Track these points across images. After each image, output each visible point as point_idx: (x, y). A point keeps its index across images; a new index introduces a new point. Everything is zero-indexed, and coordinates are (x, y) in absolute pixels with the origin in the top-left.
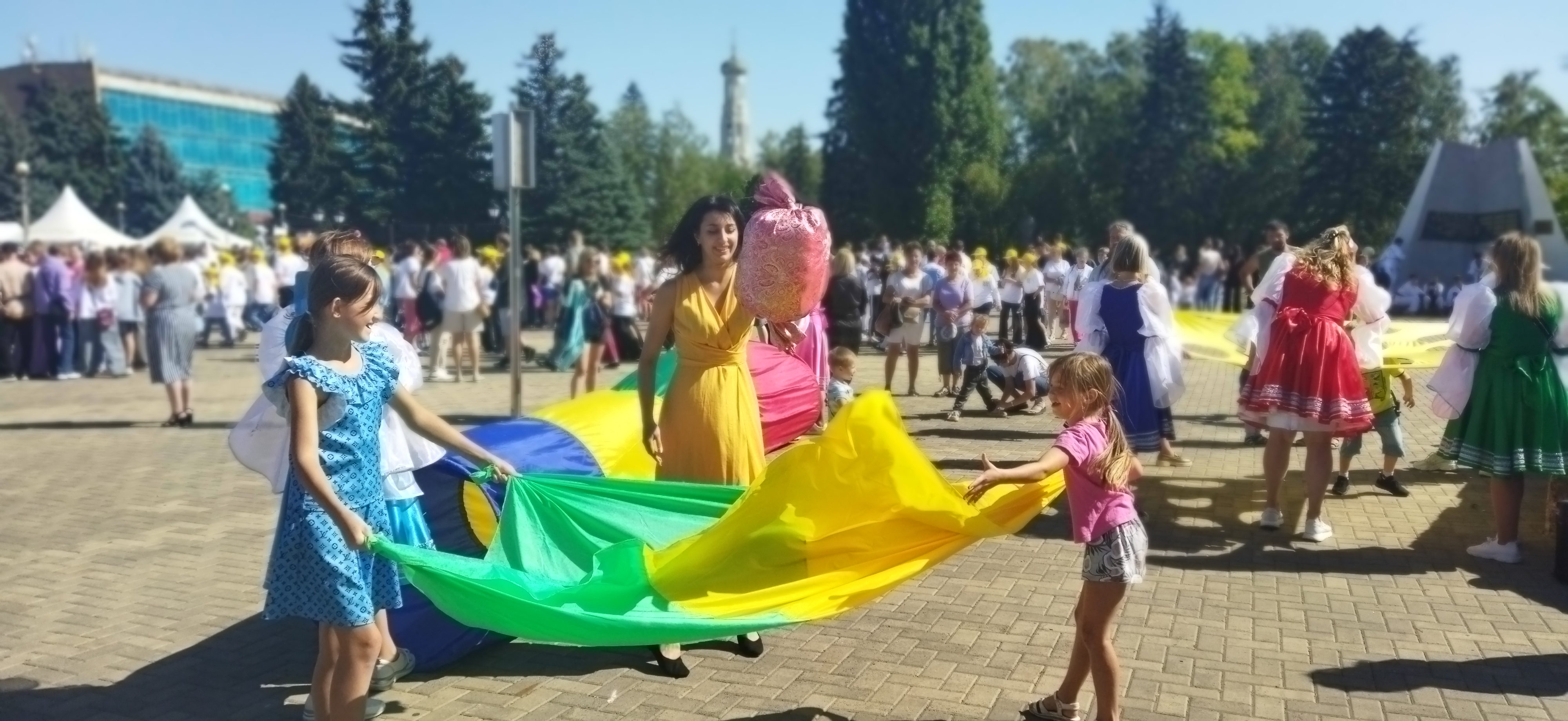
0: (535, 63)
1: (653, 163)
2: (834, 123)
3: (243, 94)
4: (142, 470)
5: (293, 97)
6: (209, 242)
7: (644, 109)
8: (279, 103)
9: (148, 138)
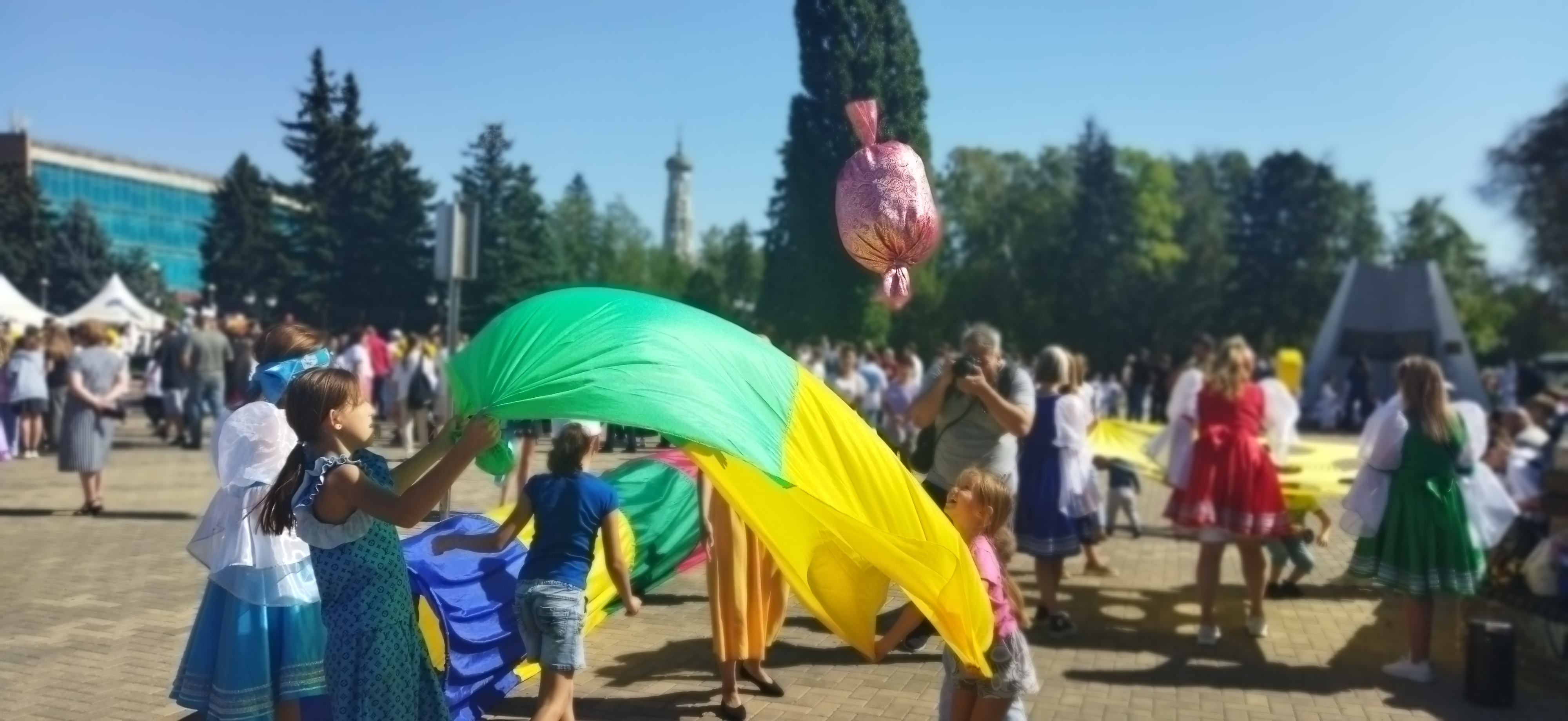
0: (481, 152)
1: (596, 254)
2: (776, 222)
3: (180, 172)
4: (49, 562)
5: (231, 177)
6: (134, 321)
7: (589, 200)
8: (215, 181)
9: (78, 213)
